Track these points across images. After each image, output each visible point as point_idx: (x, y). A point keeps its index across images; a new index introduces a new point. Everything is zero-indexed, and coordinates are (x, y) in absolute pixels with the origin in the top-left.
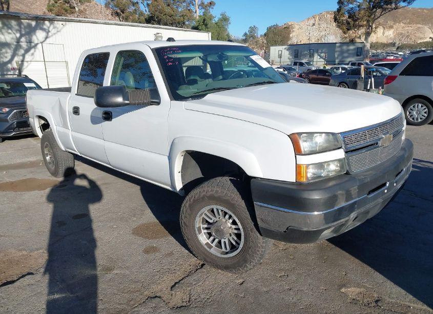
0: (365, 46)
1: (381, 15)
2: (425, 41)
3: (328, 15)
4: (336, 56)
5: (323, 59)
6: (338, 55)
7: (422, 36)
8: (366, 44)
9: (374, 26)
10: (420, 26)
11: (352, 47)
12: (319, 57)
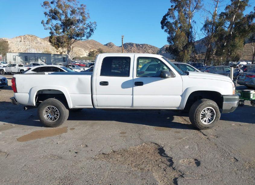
0: (67, 57)
1: (74, 42)
2: (84, 56)
3: (29, 37)
4: (52, 61)
5: (44, 62)
6: (53, 61)
7: (82, 54)
8: (68, 56)
9: (71, 47)
10: (80, 48)
11: (60, 57)
12: (41, 61)
